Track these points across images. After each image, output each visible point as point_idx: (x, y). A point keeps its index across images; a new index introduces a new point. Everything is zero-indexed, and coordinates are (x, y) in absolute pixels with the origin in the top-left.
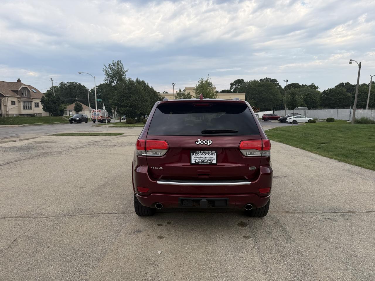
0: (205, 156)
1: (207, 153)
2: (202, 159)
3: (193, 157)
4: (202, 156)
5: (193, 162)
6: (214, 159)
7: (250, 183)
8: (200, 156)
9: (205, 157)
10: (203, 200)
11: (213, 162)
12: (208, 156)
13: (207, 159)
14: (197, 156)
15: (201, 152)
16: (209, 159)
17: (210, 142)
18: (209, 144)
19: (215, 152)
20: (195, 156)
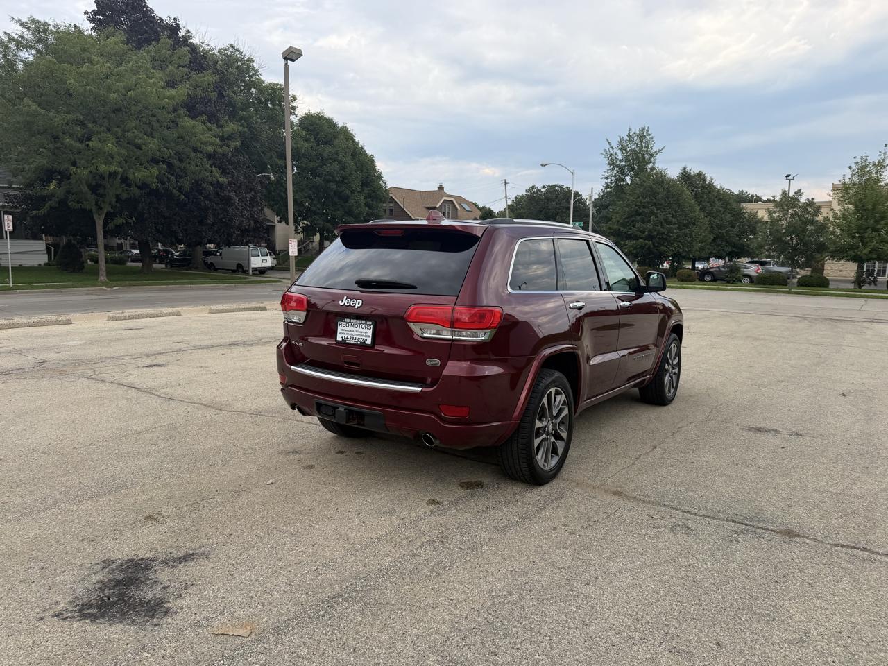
0: (357, 329)
1: (360, 324)
2: (352, 335)
3: (340, 329)
4: (352, 329)
5: (339, 338)
6: (369, 336)
7: (420, 389)
8: (349, 328)
9: (357, 331)
10: (340, 409)
11: (366, 343)
12: (360, 330)
13: (358, 335)
14: (346, 328)
15: (352, 321)
16: (362, 336)
17: (359, 303)
18: (356, 307)
19: (370, 323)
20: (344, 328)
